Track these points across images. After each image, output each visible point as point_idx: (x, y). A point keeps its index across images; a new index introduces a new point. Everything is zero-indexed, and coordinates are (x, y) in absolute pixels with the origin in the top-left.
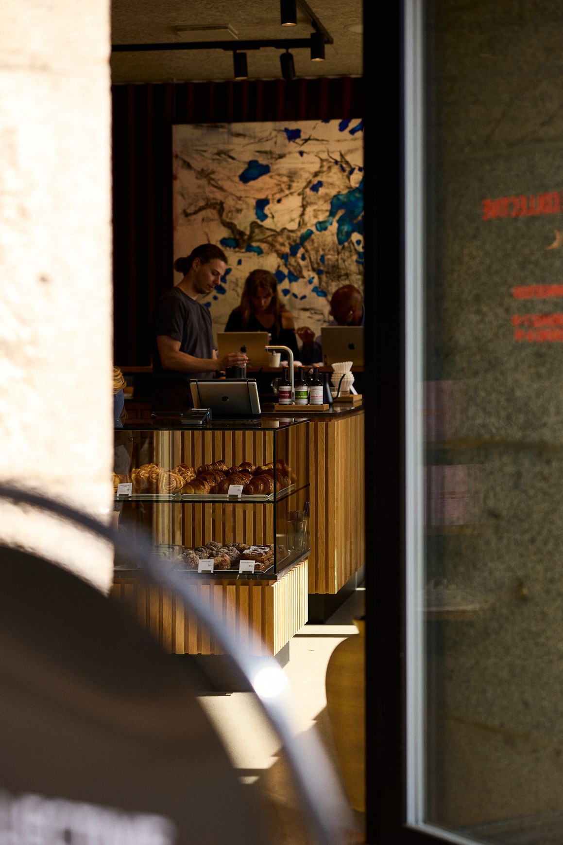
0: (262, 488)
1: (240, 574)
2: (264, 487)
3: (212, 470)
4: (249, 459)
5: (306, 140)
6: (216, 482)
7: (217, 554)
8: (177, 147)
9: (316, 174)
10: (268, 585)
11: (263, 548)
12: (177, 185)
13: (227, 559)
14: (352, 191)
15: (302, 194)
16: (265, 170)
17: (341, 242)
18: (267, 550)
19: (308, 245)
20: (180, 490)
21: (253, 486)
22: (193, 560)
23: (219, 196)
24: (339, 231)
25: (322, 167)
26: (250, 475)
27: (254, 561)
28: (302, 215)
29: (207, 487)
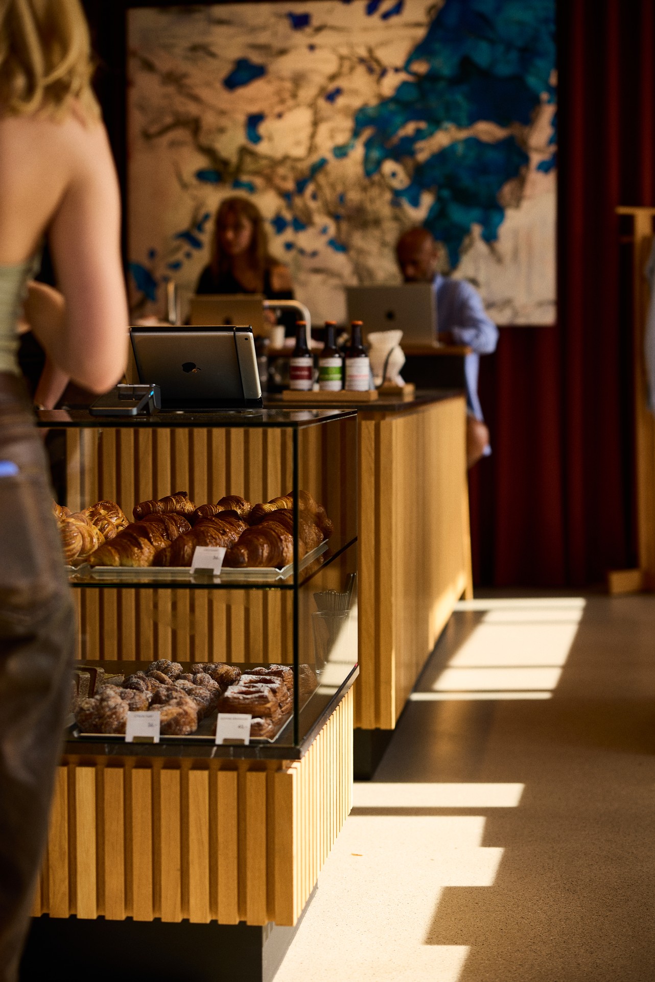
0: (265, 554)
1: (219, 746)
2: (270, 553)
3: (163, 512)
4: (237, 490)
5: (319, 29)
6: (168, 538)
7: (168, 696)
8: (134, 41)
9: (333, 78)
10: (279, 768)
11: (268, 677)
12: (134, 95)
13: (190, 711)
14: (384, 102)
15: (313, 105)
16: (259, 72)
17: (368, 174)
18: (277, 683)
19: (321, 179)
20: (89, 556)
21: (247, 548)
22: (115, 713)
23: (193, 109)
24: (366, 160)
25: (341, 66)
26: (241, 523)
27: (249, 716)
28: (313, 136)
29: (148, 551)
